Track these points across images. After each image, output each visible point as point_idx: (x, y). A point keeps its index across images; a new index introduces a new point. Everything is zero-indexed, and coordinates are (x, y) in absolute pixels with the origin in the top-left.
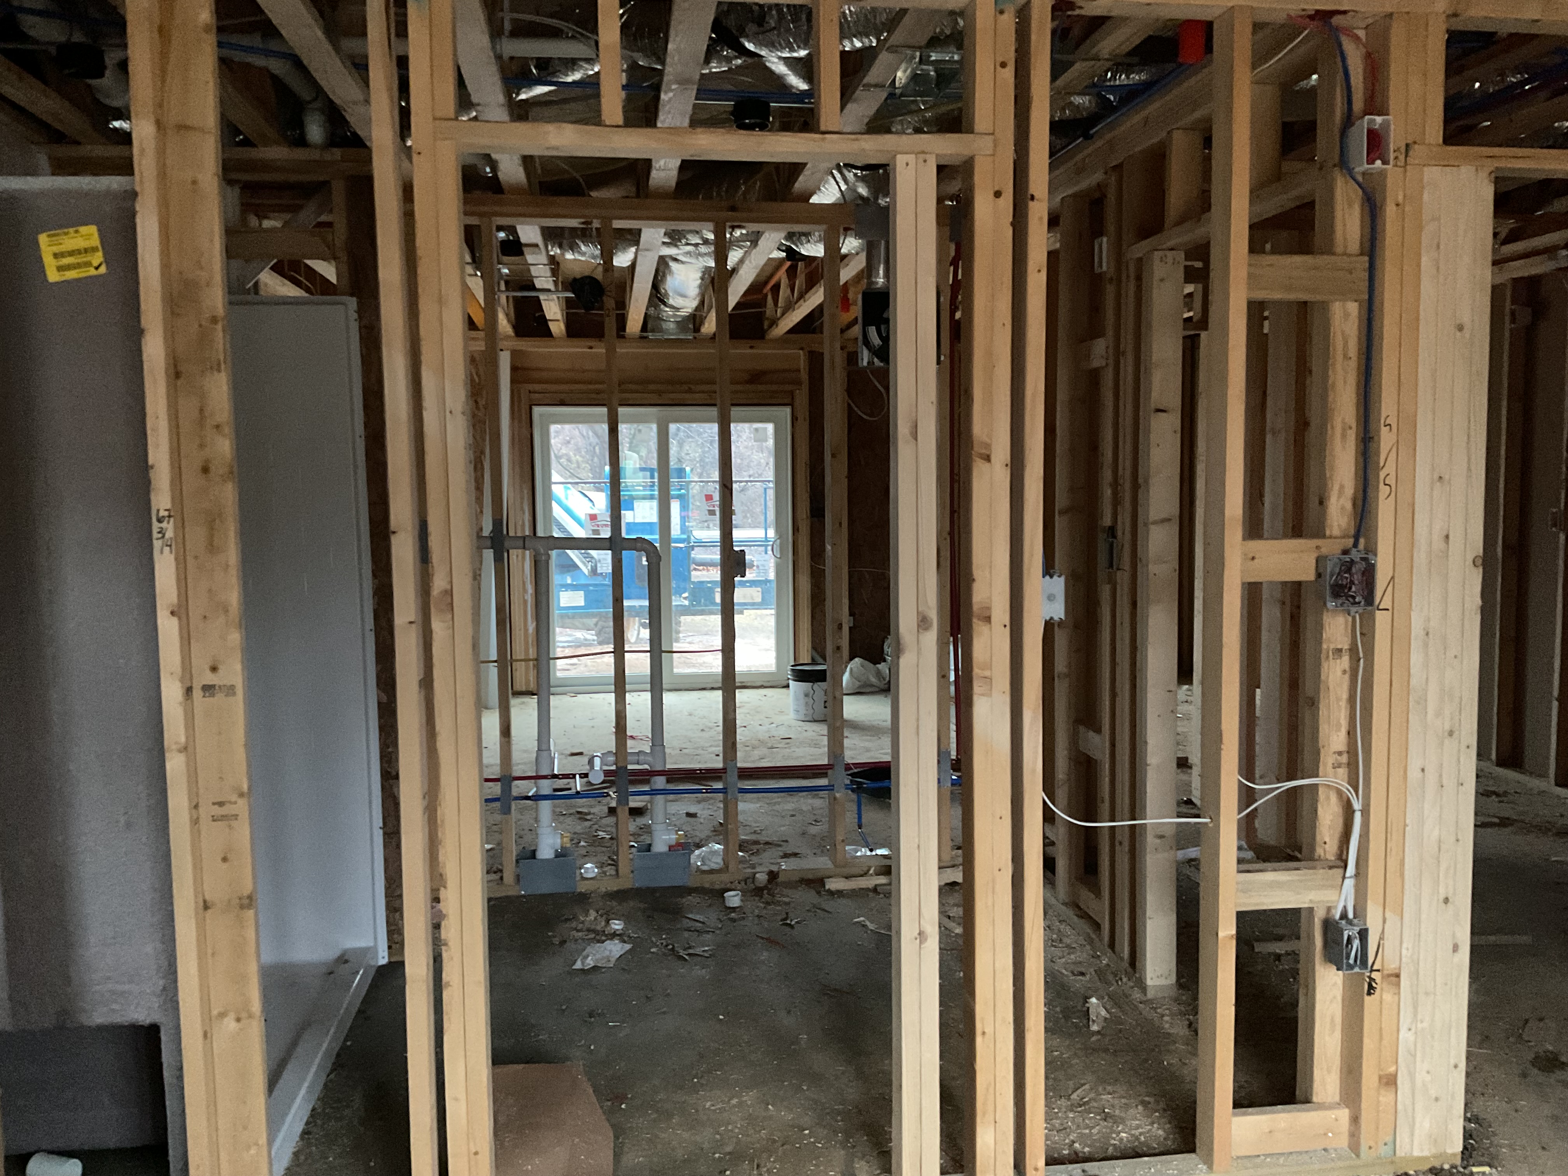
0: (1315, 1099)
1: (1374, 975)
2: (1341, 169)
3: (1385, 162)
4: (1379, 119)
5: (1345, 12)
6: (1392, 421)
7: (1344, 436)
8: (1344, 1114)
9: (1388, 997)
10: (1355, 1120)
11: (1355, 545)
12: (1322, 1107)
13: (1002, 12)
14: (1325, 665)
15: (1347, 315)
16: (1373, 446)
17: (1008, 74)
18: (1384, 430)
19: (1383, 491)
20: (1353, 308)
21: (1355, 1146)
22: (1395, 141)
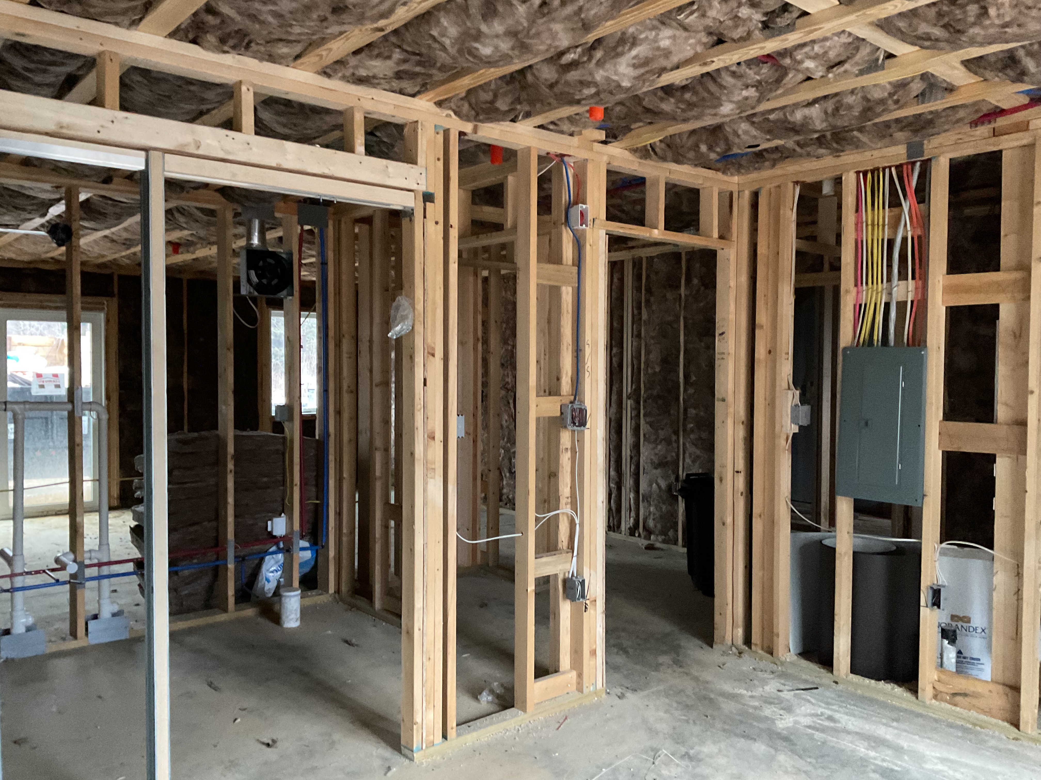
0: (561, 670)
1: (588, 602)
2: (566, 226)
3: (587, 226)
4: (584, 206)
5: (569, 156)
6: (589, 343)
7: (567, 349)
8: (574, 674)
9: (592, 612)
10: (580, 675)
11: (575, 399)
12: (564, 673)
13: (438, 133)
14: (561, 456)
15: (568, 293)
16: (581, 354)
17: (441, 164)
18: (587, 346)
19: (587, 374)
20: (570, 289)
21: (580, 689)
22: (590, 217)
